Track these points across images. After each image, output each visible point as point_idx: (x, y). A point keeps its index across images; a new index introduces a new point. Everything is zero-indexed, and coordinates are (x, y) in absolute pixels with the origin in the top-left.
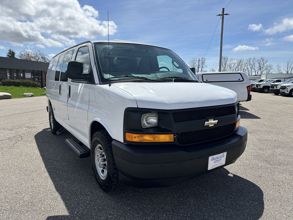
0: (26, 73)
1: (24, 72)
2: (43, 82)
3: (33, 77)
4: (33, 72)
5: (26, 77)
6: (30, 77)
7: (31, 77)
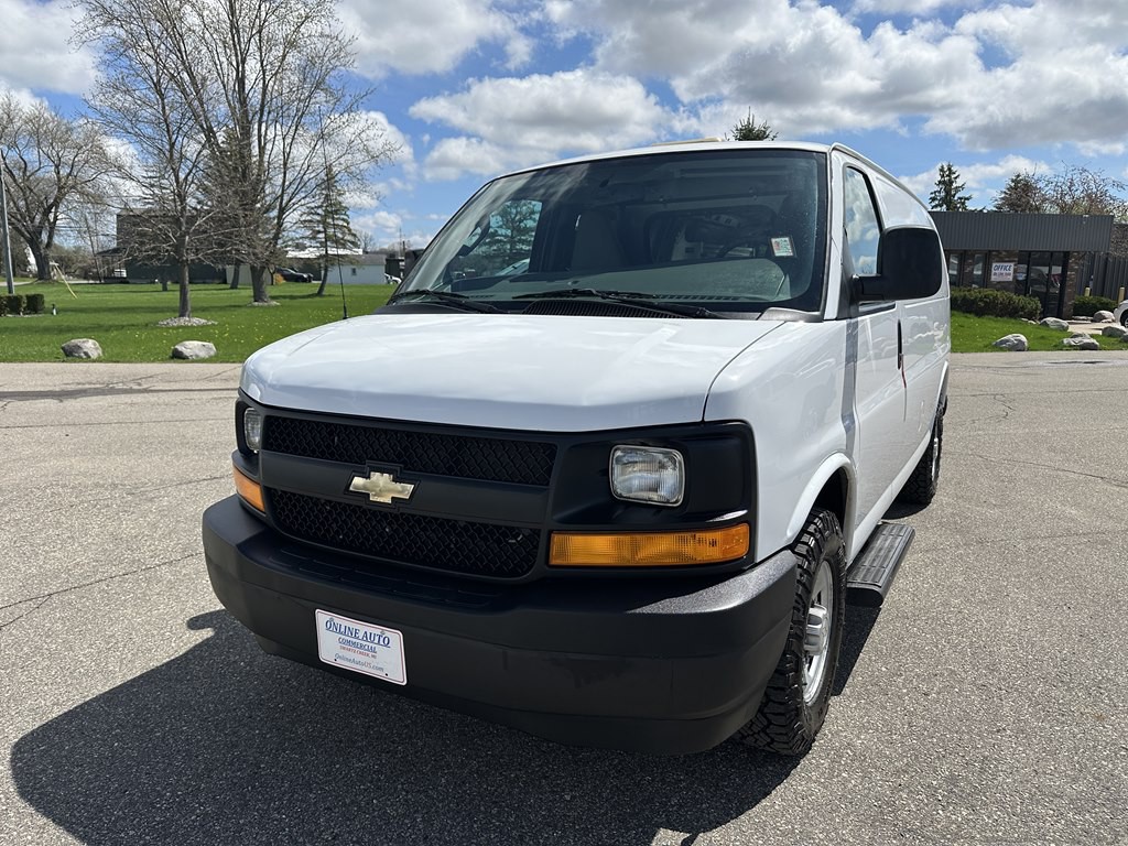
0: (994, 265)
1: (988, 259)
2: (1066, 299)
3: (1022, 277)
4: (1029, 256)
5: (993, 278)
6: (1010, 278)
7: (1015, 277)
